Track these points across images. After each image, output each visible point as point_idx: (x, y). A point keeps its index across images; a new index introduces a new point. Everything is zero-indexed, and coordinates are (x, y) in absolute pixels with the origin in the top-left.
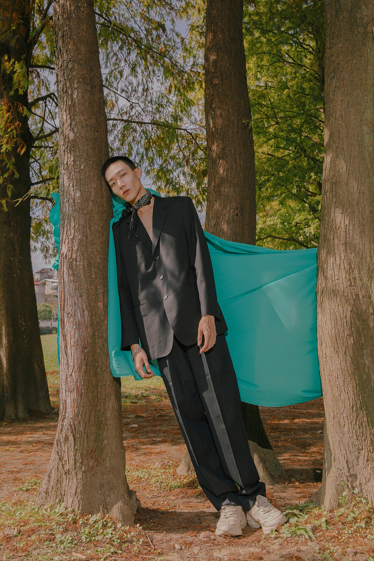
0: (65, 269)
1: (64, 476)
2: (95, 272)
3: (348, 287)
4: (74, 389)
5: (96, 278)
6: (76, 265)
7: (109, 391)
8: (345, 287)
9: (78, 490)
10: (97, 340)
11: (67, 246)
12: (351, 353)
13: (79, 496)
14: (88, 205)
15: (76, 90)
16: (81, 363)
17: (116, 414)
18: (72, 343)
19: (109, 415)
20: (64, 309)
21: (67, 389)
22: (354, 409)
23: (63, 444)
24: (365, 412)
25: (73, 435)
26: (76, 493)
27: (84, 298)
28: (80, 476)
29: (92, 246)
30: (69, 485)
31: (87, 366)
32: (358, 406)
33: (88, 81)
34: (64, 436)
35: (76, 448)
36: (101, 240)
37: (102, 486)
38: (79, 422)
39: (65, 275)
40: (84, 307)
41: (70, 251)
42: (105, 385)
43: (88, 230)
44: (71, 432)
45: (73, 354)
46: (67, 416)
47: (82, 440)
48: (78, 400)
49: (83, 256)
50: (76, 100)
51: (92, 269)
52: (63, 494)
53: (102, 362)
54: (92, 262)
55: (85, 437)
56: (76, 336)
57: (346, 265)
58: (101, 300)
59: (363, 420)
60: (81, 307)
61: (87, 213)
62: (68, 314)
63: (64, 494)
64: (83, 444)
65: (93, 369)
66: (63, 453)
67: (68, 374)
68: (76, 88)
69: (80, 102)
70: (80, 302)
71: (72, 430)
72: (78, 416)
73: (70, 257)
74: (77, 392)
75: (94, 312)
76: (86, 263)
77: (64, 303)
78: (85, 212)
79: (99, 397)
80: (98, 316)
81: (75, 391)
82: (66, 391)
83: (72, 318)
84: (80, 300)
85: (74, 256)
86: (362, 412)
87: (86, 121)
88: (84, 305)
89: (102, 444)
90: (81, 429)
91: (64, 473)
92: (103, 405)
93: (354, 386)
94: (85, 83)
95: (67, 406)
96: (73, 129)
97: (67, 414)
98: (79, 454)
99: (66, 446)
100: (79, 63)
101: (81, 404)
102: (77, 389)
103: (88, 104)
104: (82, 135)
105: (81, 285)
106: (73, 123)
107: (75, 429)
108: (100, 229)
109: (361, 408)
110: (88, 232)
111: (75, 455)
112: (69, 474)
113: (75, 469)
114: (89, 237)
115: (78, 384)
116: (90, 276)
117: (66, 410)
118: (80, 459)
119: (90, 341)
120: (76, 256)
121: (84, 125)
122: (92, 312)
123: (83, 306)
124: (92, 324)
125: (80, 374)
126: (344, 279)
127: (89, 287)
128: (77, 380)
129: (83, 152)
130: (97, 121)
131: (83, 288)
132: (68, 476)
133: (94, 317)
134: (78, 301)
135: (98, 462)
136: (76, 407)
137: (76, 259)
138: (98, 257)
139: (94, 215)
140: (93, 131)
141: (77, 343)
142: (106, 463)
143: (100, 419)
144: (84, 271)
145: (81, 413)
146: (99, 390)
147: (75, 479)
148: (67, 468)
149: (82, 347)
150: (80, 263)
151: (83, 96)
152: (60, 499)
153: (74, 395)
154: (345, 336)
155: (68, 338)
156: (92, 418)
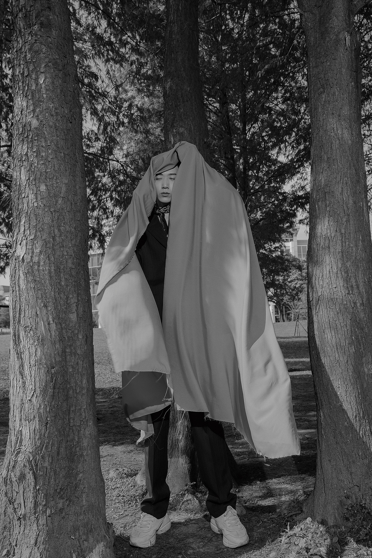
0: (21, 275)
1: (16, 523)
2: (66, 279)
3: (347, 295)
4: (34, 417)
5: (67, 286)
6: (39, 270)
7: (85, 417)
8: (343, 295)
9: (39, 540)
10: (68, 357)
11: (24, 248)
12: (352, 362)
13: (42, 547)
14: (57, 202)
15: (43, 75)
16: (46, 386)
17: (94, 441)
18: (33, 363)
19: (86, 444)
20: (19, 321)
21: (23, 417)
22: (357, 418)
23: (15, 484)
24: (367, 421)
25: (34, 473)
26: (36, 543)
27: (49, 309)
28: (42, 521)
29: (62, 249)
30: (24, 534)
31: (54, 388)
32: (361, 416)
33: (61, 68)
34: (18, 474)
35: (38, 488)
36: (73, 242)
37: (76, 529)
38: (43, 457)
39: (21, 282)
40: (51, 319)
41: (29, 254)
42: (80, 409)
43: (56, 231)
44: (31, 470)
45: (33, 375)
46: (22, 450)
47: (47, 478)
48: (41, 430)
49: (49, 260)
50: (43, 86)
51: (62, 275)
52: (14, 544)
53: (76, 383)
54: (62, 267)
55: (52, 474)
56: (39, 353)
57: (343, 273)
58: (74, 310)
59: (365, 429)
60: (45, 319)
61: (55, 211)
62: (26, 327)
63: (16, 545)
64: (49, 482)
65: (63, 391)
66: (15, 494)
67: (24, 398)
68: (42, 73)
69: (48, 88)
70: (45, 314)
71: (32, 466)
72: (42, 449)
73: (29, 260)
74: (39, 421)
75: (64, 325)
76: (53, 268)
77: (20, 314)
78: (52, 210)
79: (71, 425)
80: (69, 329)
81: (37, 419)
82: (21, 420)
83: (31, 332)
84: (45, 311)
85: (36, 259)
86: (364, 421)
87: (56, 109)
88: (50, 317)
89: (76, 479)
90: (46, 464)
91: (16, 518)
92: (76, 433)
93: (356, 395)
94: (56, 68)
95: (23, 437)
96: (38, 116)
97: (23, 447)
98: (41, 496)
99: (21, 487)
100: (48, 46)
101: (46, 435)
102: (40, 417)
103: (59, 91)
104: (51, 123)
105: (45, 293)
106: (38, 110)
107: (37, 465)
108: (73, 230)
109: (364, 417)
110: (56, 233)
111: (35, 497)
112: (25, 519)
113: (35, 513)
114: (57, 239)
115: (41, 411)
116: (59, 283)
117: (21, 442)
118: (43, 501)
119: (58, 359)
120: (39, 259)
121: (53, 113)
122: (61, 325)
123: (48, 318)
124: (62, 340)
125: (44, 399)
126: (342, 287)
127: (57, 296)
128: (40, 406)
129: (51, 143)
130: (70, 111)
131: (48, 297)
132: (23, 522)
133: (64, 331)
134: (41, 312)
135: (70, 501)
136: (38, 439)
137: (39, 262)
138: (70, 261)
139: (64, 214)
140: (65, 121)
141: (39, 362)
142: (83, 500)
143: (74, 450)
144: (51, 277)
145: (46, 446)
146: (72, 415)
147: (35, 525)
148: (21, 512)
149: (47, 367)
150: (45, 268)
151: (53, 83)
152: (8, 551)
153: (36, 424)
154: (347, 344)
155: (26, 356)
156: (62, 450)
